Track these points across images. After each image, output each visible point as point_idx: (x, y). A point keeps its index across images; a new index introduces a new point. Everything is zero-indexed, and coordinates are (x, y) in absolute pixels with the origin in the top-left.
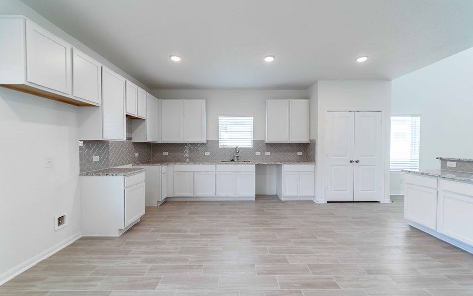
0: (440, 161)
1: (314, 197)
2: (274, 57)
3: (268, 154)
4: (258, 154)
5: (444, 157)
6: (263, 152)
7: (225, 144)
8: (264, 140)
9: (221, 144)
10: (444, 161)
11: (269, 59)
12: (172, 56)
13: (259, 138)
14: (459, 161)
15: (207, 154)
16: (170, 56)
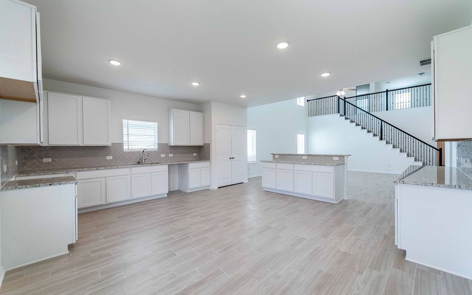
0: (272, 155)
1: (209, 186)
2: (199, 83)
3: (171, 155)
4: (163, 156)
5: (274, 153)
6: (167, 154)
7: (130, 147)
8: (167, 144)
9: (125, 147)
10: (274, 155)
11: (195, 84)
12: (111, 60)
13: (164, 141)
14: (279, 155)
15: (109, 158)
16: (109, 61)
